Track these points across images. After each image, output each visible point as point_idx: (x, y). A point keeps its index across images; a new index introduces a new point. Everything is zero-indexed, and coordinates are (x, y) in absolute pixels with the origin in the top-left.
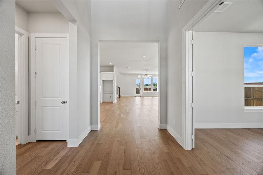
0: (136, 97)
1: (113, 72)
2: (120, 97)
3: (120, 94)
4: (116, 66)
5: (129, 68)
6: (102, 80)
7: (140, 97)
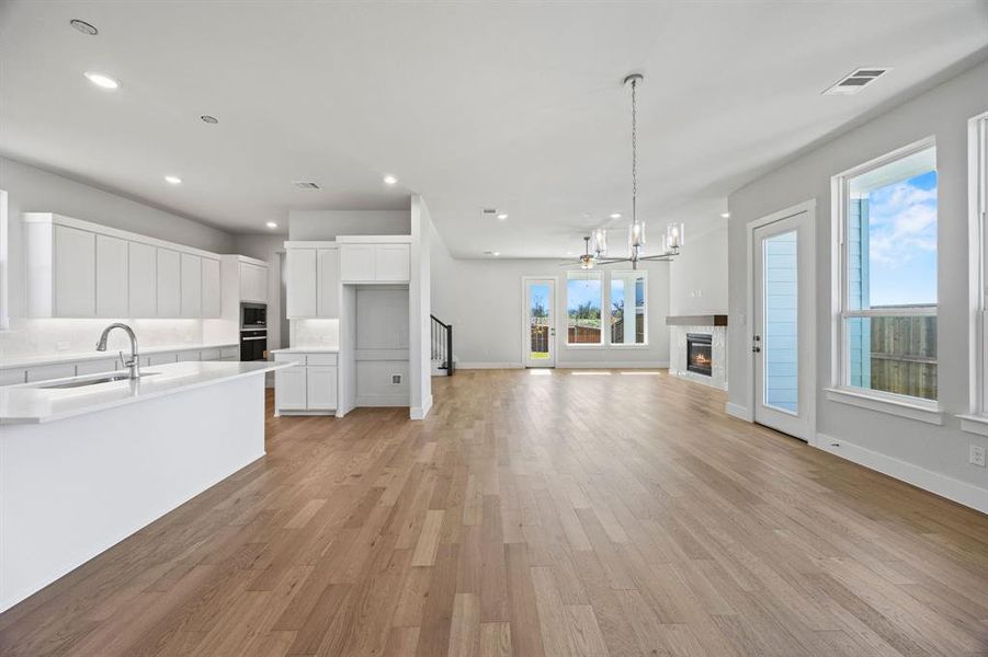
0: (533, 372)
1: (408, 232)
2: (450, 374)
3: (455, 358)
4: (422, 200)
5: (502, 217)
6: (347, 286)
7: (548, 372)
